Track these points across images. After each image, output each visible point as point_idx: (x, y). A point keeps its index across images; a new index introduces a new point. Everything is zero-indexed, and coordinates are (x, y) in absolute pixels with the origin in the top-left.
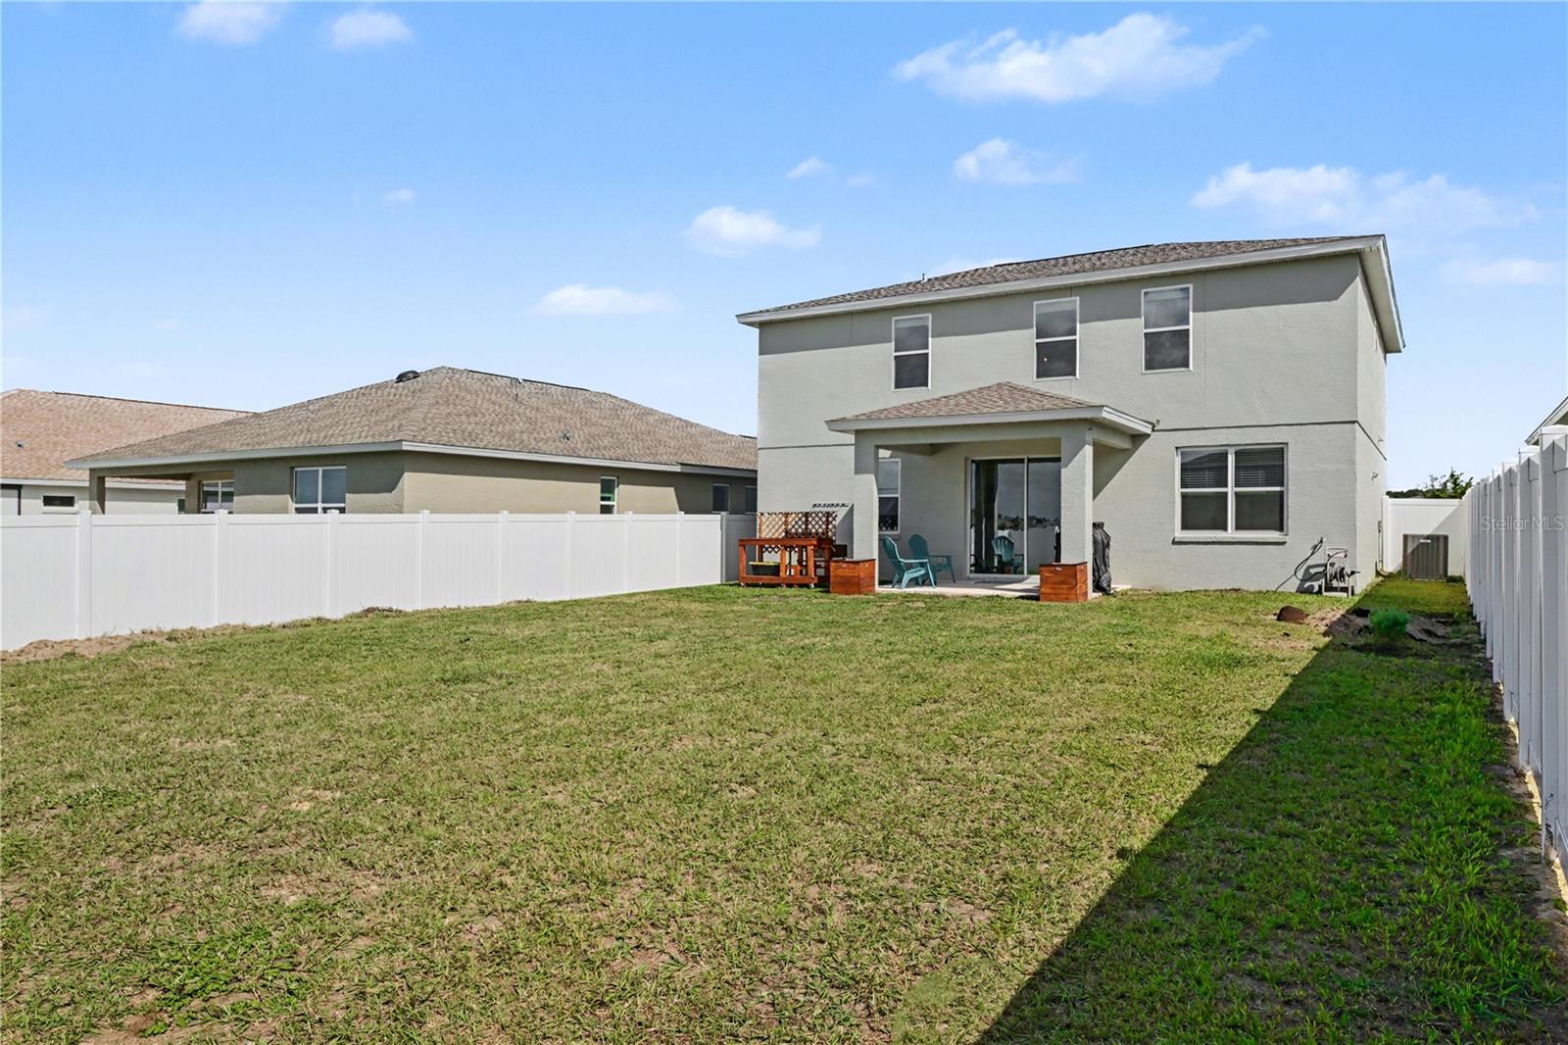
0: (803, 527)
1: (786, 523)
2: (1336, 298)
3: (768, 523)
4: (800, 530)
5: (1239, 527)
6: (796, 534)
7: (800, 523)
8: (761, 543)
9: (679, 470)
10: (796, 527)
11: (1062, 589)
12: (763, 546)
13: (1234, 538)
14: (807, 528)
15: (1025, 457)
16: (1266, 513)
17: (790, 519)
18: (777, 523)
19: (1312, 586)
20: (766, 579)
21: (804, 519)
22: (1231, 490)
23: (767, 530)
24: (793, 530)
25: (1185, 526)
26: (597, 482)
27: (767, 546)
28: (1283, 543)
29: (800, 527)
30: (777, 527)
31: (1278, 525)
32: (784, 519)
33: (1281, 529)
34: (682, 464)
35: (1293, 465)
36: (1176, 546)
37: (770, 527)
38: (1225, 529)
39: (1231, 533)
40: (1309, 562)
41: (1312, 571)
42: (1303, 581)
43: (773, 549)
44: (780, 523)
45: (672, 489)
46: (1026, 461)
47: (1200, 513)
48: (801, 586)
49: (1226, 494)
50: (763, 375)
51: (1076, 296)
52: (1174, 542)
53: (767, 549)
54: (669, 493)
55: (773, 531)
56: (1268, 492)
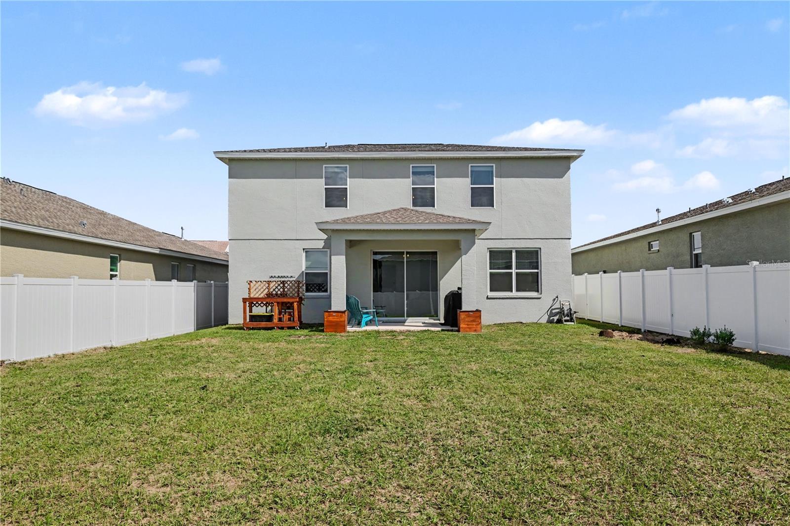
0: (281, 290)
1: (268, 288)
2: (562, 178)
3: (255, 287)
4: (279, 292)
5: (518, 290)
6: (277, 294)
7: (279, 287)
8: (251, 301)
9: (158, 252)
10: (277, 290)
11: (473, 325)
12: (252, 303)
13: (517, 296)
14: (284, 291)
15: (405, 251)
16: (531, 283)
17: (271, 285)
18: (262, 288)
19: (553, 319)
20: (263, 324)
21: (282, 285)
22: (514, 271)
23: (255, 292)
24: (274, 292)
25: (491, 290)
26: (108, 258)
27: (255, 303)
28: (540, 298)
29: (279, 290)
30: (262, 290)
31: (536, 290)
32: (267, 285)
33: (538, 291)
34: (160, 248)
35: (544, 259)
36: (488, 300)
37: (257, 290)
38: (512, 291)
39: (514, 293)
40: (553, 308)
41: (554, 311)
42: (550, 317)
43: (259, 305)
44: (265, 288)
45: (151, 265)
46: (405, 253)
47: (499, 283)
48: (289, 328)
49: (512, 273)
50: (231, 192)
51: (434, 164)
52: (488, 298)
53: (255, 305)
54: (149, 267)
55: (260, 292)
56: (531, 272)
